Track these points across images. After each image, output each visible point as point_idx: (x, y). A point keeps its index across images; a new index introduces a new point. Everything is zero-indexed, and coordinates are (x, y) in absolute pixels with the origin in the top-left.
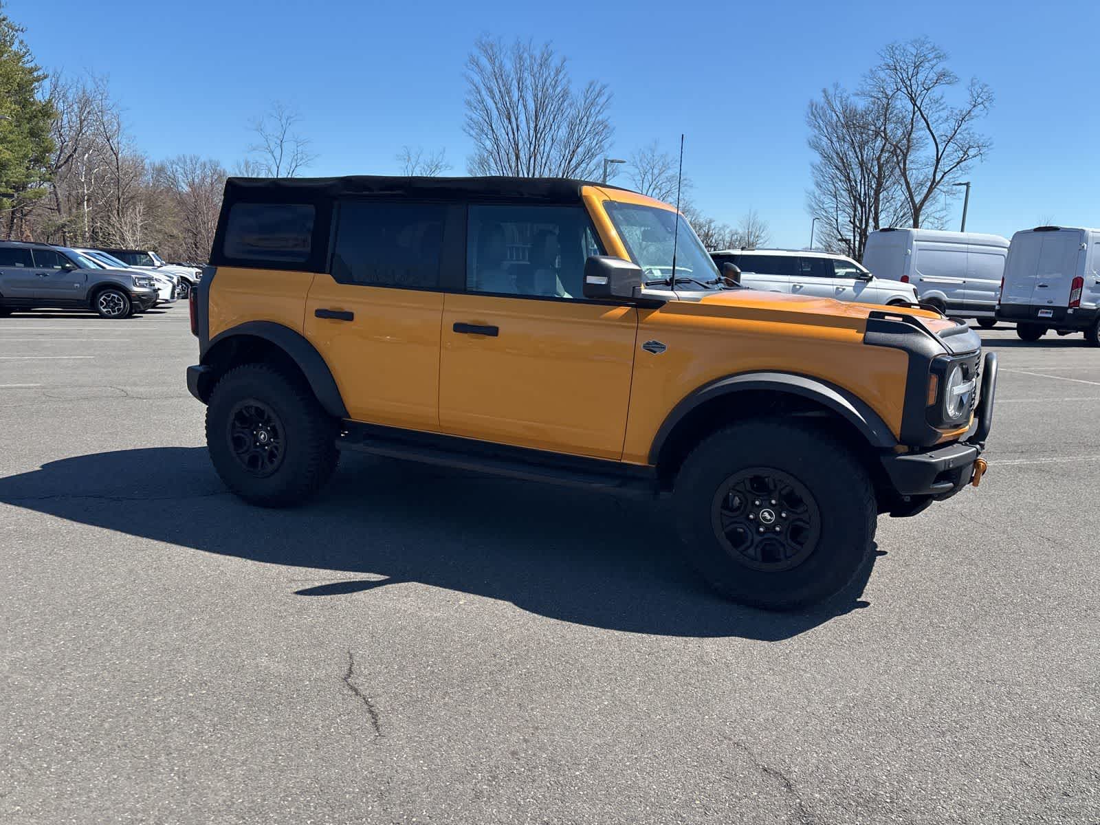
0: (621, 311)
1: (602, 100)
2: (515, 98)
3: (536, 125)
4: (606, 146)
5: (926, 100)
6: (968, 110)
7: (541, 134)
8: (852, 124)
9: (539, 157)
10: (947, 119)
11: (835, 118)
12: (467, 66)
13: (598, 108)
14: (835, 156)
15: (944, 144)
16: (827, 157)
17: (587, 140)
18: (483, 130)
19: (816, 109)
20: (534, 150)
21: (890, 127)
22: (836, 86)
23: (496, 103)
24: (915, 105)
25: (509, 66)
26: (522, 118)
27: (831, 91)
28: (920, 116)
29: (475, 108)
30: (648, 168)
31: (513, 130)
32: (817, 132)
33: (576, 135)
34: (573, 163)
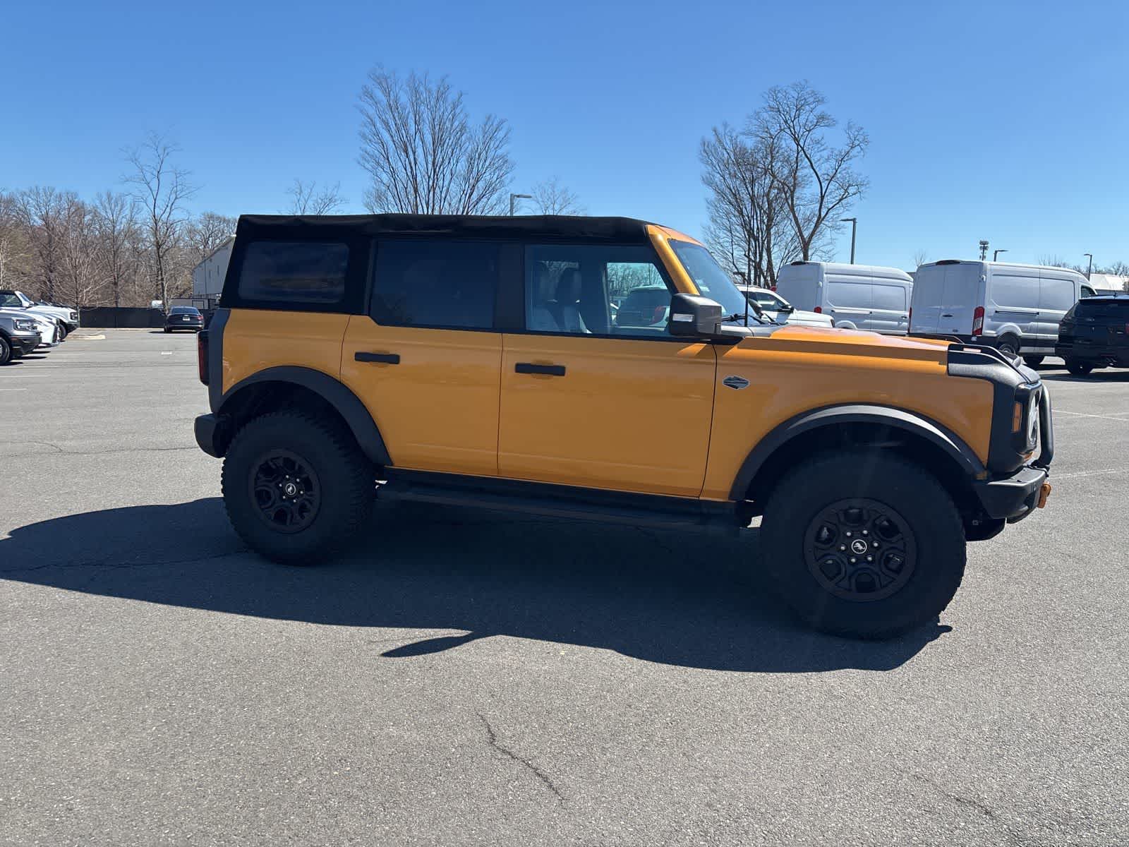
0: (696, 348)
1: (501, 134)
2: (412, 131)
3: (435, 159)
4: (507, 181)
5: (808, 141)
6: (847, 150)
7: (439, 169)
8: (742, 160)
9: (437, 190)
10: (827, 160)
11: (726, 155)
12: (361, 98)
13: (497, 143)
14: (727, 191)
15: (827, 182)
16: (721, 194)
17: (487, 174)
18: (378, 163)
19: (708, 147)
20: (433, 185)
21: (777, 165)
22: (725, 125)
23: (392, 136)
24: (798, 145)
25: (404, 99)
26: (420, 151)
27: (721, 130)
28: (804, 156)
29: (370, 141)
30: (549, 203)
31: (410, 164)
32: (710, 168)
33: (475, 170)
34: (475, 196)
